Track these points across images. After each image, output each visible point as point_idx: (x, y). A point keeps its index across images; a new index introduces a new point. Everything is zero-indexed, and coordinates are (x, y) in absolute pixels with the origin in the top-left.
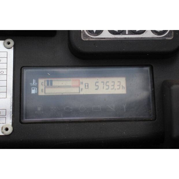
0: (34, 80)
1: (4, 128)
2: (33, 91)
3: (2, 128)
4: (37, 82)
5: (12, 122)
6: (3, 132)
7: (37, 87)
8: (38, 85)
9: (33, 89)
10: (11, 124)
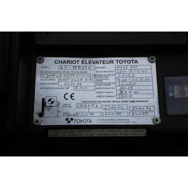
0: (170, 86)
1: (155, 120)
2: (171, 95)
3: (153, 119)
4: (173, 87)
5: (160, 116)
6: (154, 123)
7: (173, 91)
8: (173, 90)
9: (170, 93)
10: (159, 117)
